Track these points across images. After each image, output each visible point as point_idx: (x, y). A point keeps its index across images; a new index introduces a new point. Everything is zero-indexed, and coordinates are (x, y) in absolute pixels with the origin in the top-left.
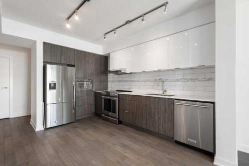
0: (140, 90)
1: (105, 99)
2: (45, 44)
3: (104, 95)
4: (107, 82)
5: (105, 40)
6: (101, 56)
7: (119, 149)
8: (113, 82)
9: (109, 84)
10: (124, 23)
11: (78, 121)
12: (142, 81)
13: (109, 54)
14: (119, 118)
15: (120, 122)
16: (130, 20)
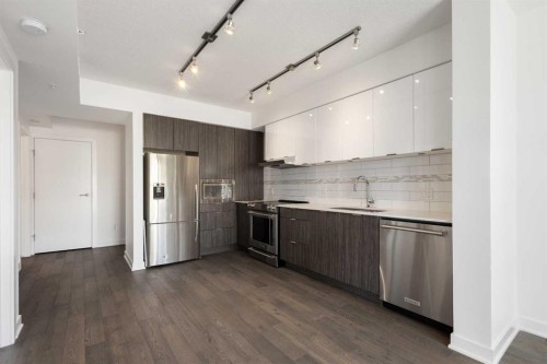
0: (324, 199)
1: (255, 218)
2: (146, 116)
3: (252, 209)
4: (262, 183)
5: (253, 102)
6: (249, 132)
7: (269, 308)
8: (273, 183)
9: (267, 188)
10: (284, 69)
11: (204, 257)
12: (329, 182)
13: (264, 127)
14: (279, 255)
15: (282, 264)
16: (294, 62)
